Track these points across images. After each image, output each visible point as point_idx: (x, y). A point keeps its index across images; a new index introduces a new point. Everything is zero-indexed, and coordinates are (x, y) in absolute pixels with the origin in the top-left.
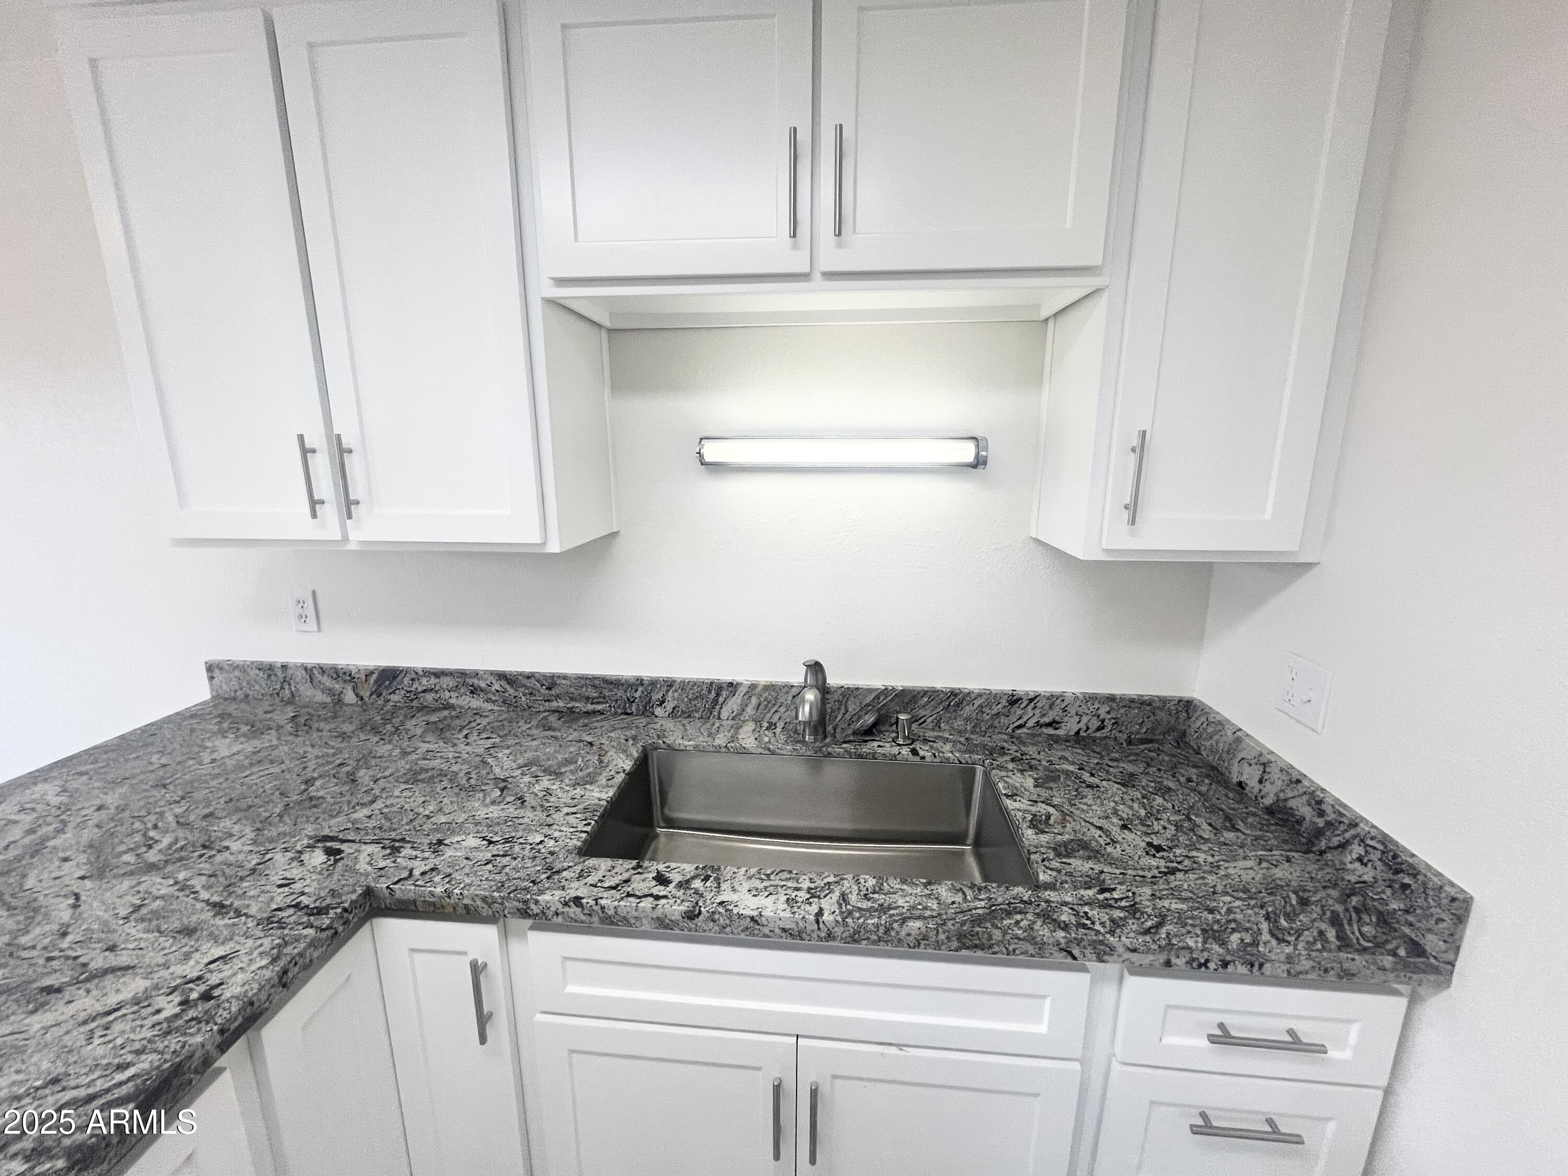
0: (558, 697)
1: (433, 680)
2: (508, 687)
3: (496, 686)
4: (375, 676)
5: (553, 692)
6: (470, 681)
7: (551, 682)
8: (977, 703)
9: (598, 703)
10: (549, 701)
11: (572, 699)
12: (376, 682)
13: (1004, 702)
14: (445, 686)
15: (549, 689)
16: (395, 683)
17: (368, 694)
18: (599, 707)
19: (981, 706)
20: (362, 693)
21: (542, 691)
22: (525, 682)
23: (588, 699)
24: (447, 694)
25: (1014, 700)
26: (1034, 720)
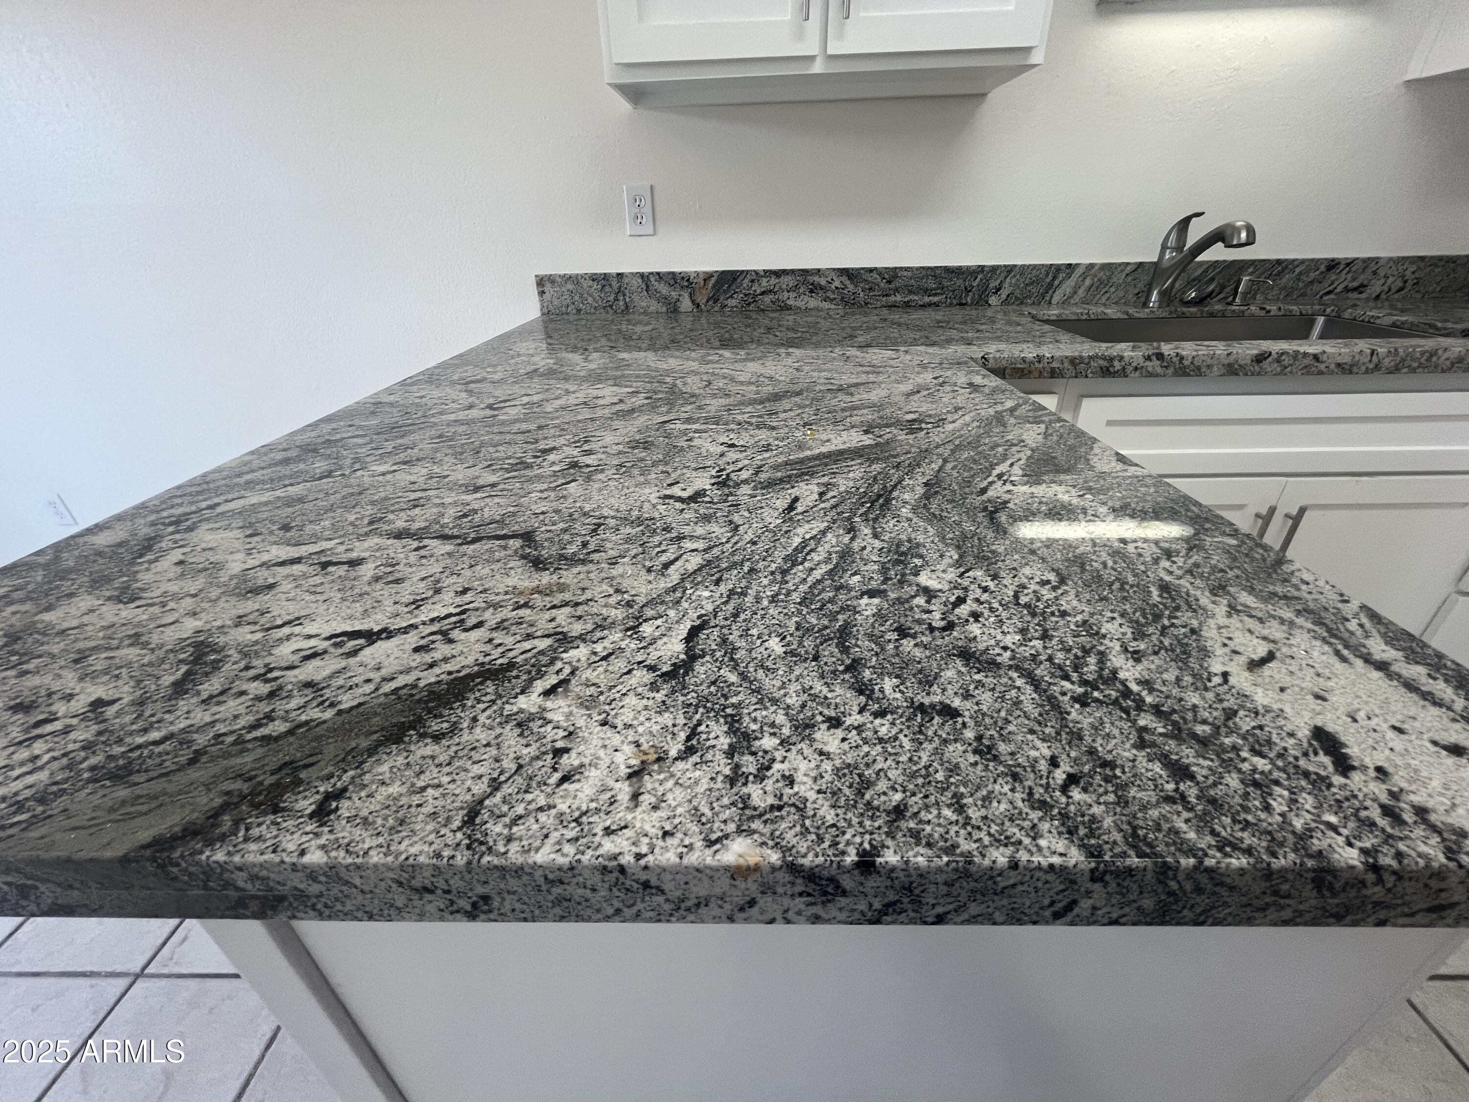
0: (896, 290)
1: (774, 280)
2: (848, 282)
3: (837, 283)
4: (713, 280)
5: (892, 286)
6: (810, 279)
7: (892, 275)
8: (1298, 270)
9: (935, 295)
10: (887, 295)
11: (911, 292)
12: (714, 286)
13: (1323, 268)
14: (784, 286)
15: (889, 282)
16: (734, 287)
17: (704, 301)
18: (935, 299)
19: (1300, 274)
20: (698, 300)
21: (882, 285)
22: (867, 276)
23: (926, 290)
24: (786, 295)
25: (1332, 265)
26: (1342, 286)
